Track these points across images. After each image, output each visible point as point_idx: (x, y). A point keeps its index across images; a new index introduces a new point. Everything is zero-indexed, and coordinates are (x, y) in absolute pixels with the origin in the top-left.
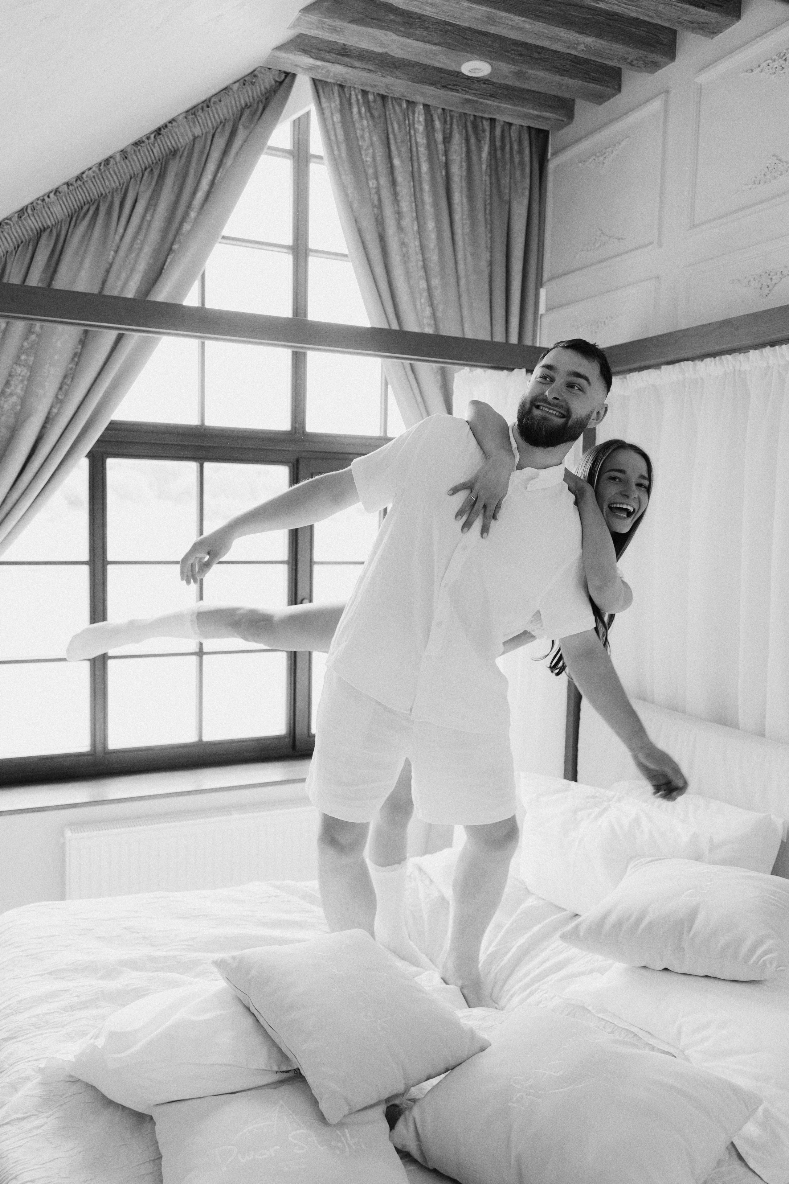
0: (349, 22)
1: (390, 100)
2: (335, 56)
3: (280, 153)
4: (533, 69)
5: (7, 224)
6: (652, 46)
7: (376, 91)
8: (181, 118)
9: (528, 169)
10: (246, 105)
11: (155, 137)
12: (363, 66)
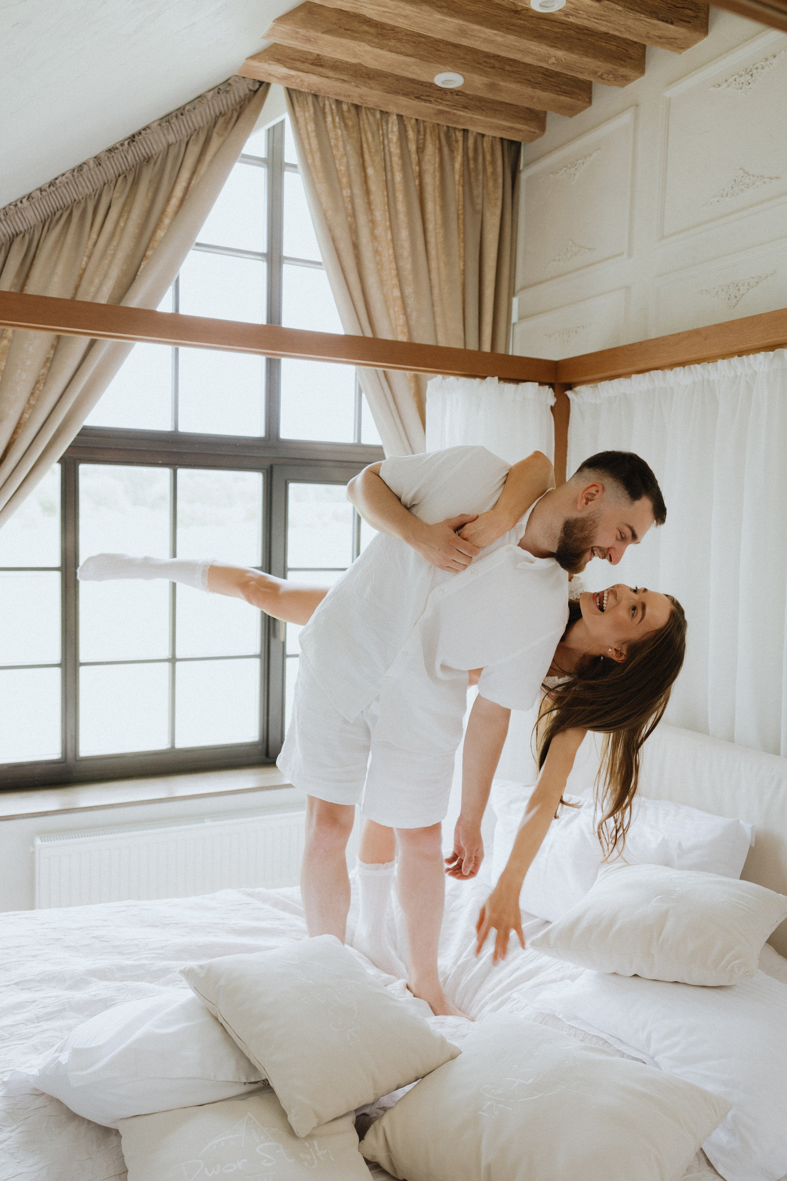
0: (323, 33)
1: (363, 110)
2: (309, 66)
3: (255, 162)
4: (505, 81)
6: (622, 60)
7: (350, 102)
8: (155, 125)
9: (500, 180)
10: (221, 113)
11: (129, 144)
12: (337, 76)
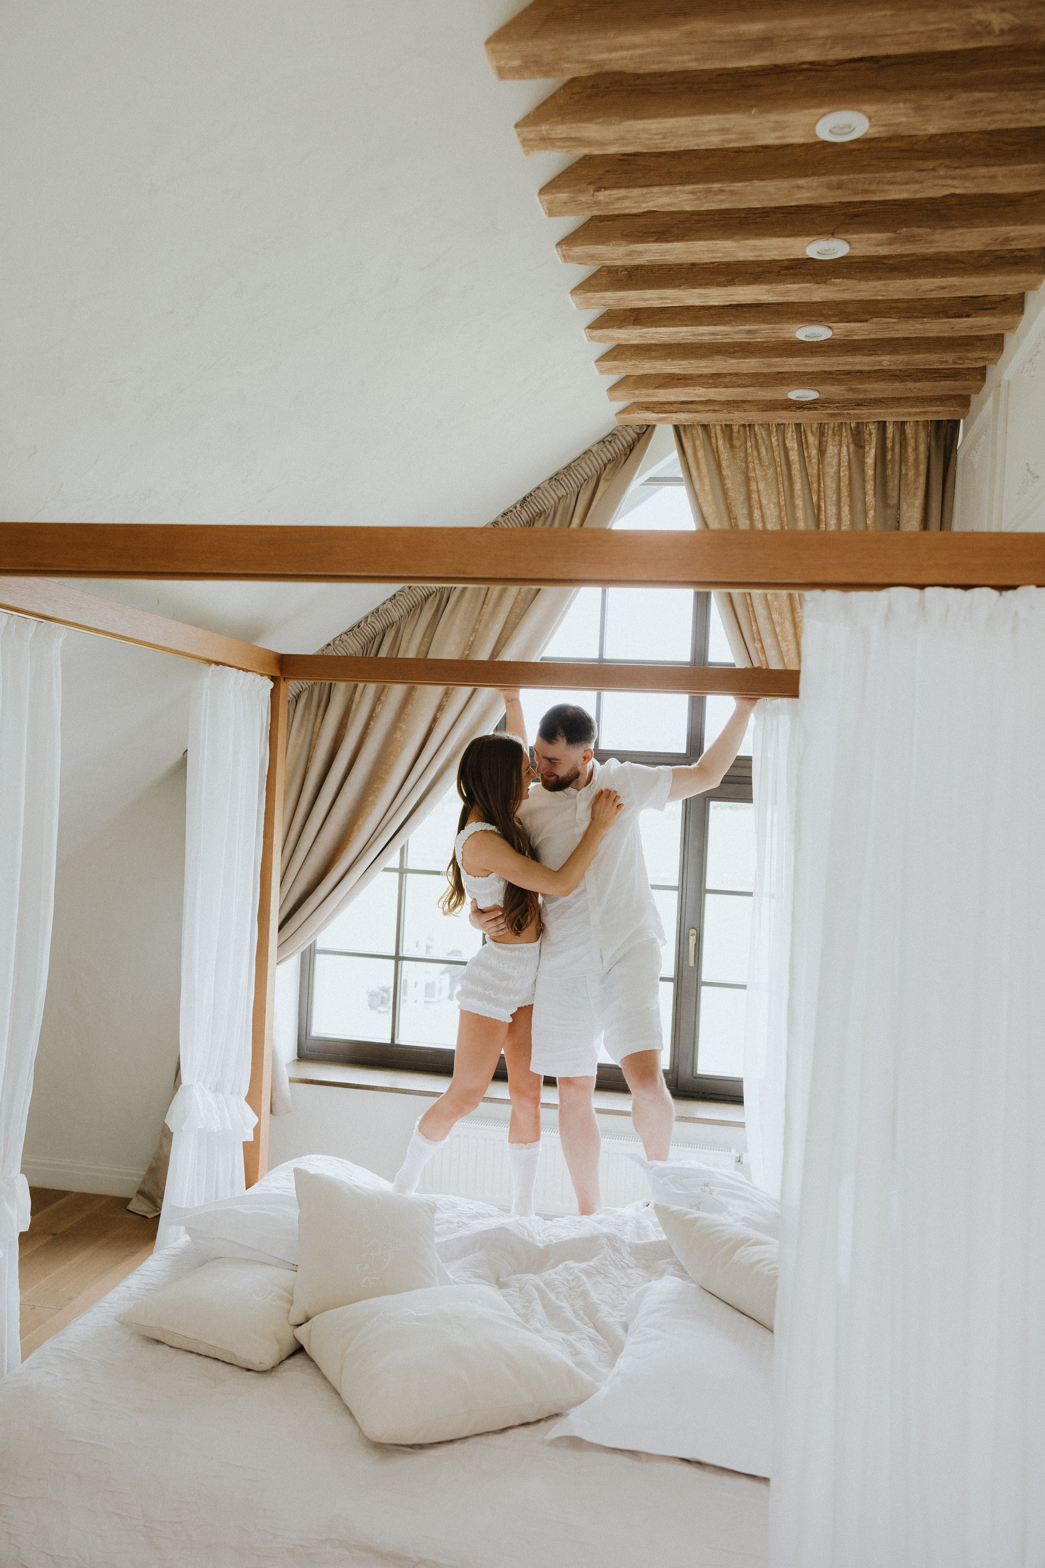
0: (655, 388)
4: (861, 383)
5: (401, 595)
6: (967, 345)
8: (546, 485)
9: (923, 467)
10: (609, 461)
11: (520, 505)
12: (707, 409)
